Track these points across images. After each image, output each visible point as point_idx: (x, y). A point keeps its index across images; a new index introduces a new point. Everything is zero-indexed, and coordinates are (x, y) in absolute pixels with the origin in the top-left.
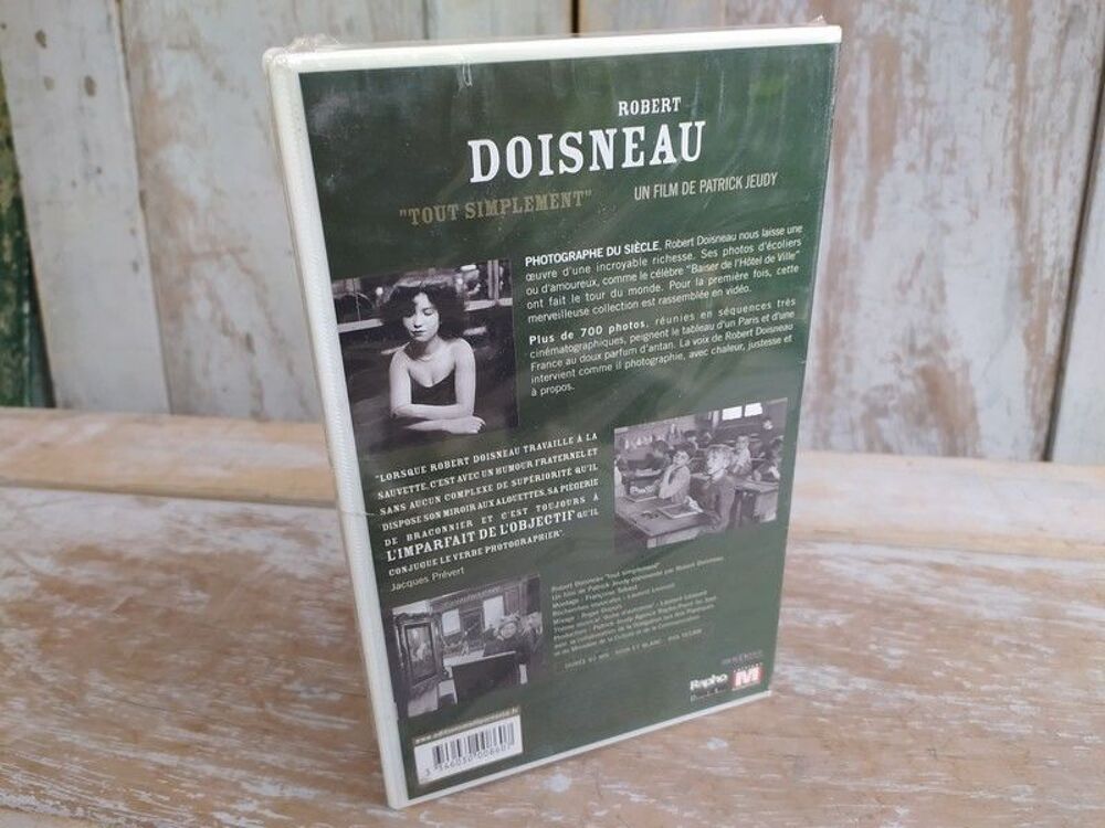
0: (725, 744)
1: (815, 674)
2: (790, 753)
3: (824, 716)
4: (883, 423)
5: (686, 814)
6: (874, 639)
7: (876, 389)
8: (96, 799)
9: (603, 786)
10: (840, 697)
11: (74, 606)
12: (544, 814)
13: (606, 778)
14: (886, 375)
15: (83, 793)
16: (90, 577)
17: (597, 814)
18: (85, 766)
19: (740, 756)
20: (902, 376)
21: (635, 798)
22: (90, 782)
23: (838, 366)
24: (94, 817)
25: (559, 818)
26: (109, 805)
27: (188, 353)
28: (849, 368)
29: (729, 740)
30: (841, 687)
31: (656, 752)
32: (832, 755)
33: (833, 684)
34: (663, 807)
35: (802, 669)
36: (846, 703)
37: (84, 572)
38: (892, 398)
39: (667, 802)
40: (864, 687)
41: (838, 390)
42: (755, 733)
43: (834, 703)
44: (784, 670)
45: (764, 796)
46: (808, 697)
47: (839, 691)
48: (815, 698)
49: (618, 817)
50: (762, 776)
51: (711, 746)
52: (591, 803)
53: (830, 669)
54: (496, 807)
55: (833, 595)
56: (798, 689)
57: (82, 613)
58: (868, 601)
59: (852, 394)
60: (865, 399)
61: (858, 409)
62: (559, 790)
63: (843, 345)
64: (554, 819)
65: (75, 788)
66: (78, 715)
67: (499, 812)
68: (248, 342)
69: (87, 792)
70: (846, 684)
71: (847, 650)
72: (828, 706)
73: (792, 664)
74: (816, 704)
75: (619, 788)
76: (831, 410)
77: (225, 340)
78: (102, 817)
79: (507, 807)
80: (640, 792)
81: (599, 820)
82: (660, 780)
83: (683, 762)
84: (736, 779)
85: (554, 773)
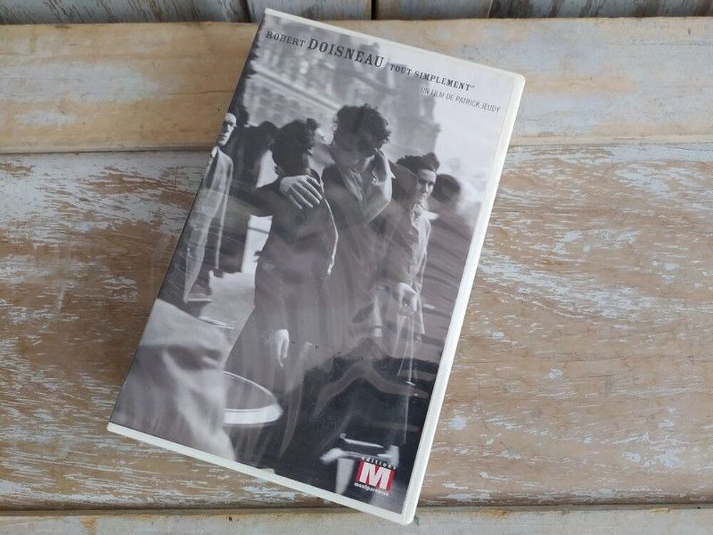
0: (560, 373)
1: (616, 297)
2: (602, 373)
3: (624, 337)
5: (542, 433)
6: (656, 255)
9: (487, 421)
10: (633, 317)
12: (455, 450)
13: (488, 414)
17: (488, 443)
19: (571, 381)
21: (509, 426)
25: (466, 451)
29: (563, 368)
30: (633, 307)
31: (517, 387)
32: (630, 371)
33: (627, 305)
34: (527, 430)
35: (607, 294)
36: (637, 323)
39: (529, 426)
40: (648, 305)
42: (578, 360)
43: (628, 323)
44: (594, 298)
45: (589, 411)
46: (612, 321)
47: (632, 312)
48: (616, 320)
49: (501, 443)
50: (586, 396)
51: (551, 376)
52: (482, 435)
53: (626, 290)
55: (626, 210)
56: (605, 313)
58: (652, 214)
62: (459, 428)
64: (462, 452)
70: (636, 304)
71: (637, 269)
72: (626, 327)
73: (599, 290)
74: (617, 326)
75: (498, 420)
80: (511, 421)
81: (490, 448)
82: (523, 410)
83: (534, 392)
84: (570, 400)
85: (454, 416)
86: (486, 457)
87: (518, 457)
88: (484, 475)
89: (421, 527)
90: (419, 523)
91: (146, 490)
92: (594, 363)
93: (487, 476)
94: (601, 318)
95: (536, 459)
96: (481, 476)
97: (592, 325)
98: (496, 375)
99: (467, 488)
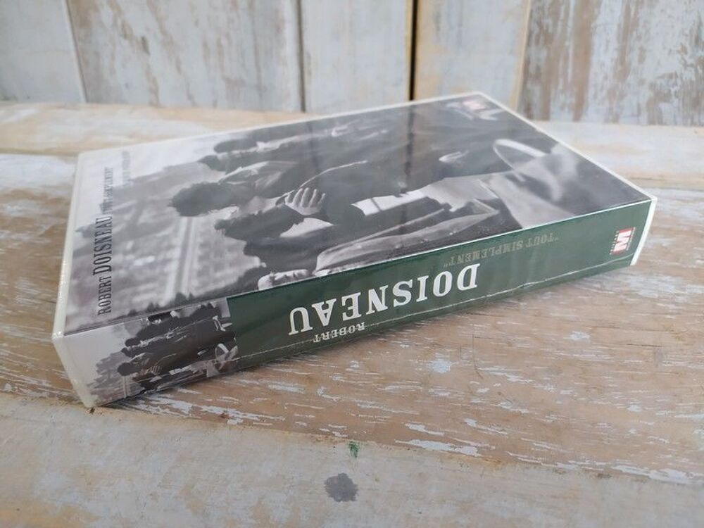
0: (587, 336)
1: (655, 282)
2: (646, 343)
3: (672, 314)
4: (664, 106)
5: (563, 392)
6: (699, 256)
7: (662, 77)
8: (22, 376)
9: (481, 369)
10: (680, 299)
11: (8, 232)
12: (432, 390)
13: (483, 362)
14: (673, 64)
15: (9, 372)
16: (20, 211)
17: (480, 391)
18: (12, 350)
19: (602, 345)
20: (686, 65)
21: (513, 378)
22: (17, 363)
23: (633, 57)
24: (21, 392)
25: (446, 394)
26: (34, 382)
27: (97, 54)
28: (642, 59)
29: (591, 332)
30: (679, 292)
31: (525, 342)
32: (687, 345)
33: (671, 289)
34: (540, 386)
35: (642, 279)
36: (686, 304)
37: (15, 208)
38: (676, 84)
39: (541, 382)
40: (698, 292)
41: (631, 79)
42: (611, 327)
43: (677, 304)
44: (626, 279)
45: (632, 377)
46: (653, 300)
47: (678, 295)
48: (658, 300)
49: (500, 393)
50: (626, 361)
51: (574, 337)
52: (472, 382)
53: (668, 278)
54: (385, 384)
56: (642, 293)
57: (14, 237)
58: (686, 229)
59: (642, 82)
60: (652, 86)
61: (646, 94)
62: (441, 371)
63: (639, 38)
64: (441, 394)
65: (4, 368)
66: (9, 312)
67: (388, 388)
68: (144, 43)
69: (15, 371)
70: (684, 289)
71: (676, 264)
72: (672, 306)
73: (632, 275)
74: (660, 305)
75: (497, 370)
76: (622, 96)
77: (126, 43)
78: (28, 391)
79: (394, 385)
80: (516, 373)
81: (482, 396)
82: (533, 365)
83: (551, 350)
84: (603, 364)
85: (435, 359)
86: (477, 404)
87: (524, 411)
88: (471, 423)
89: (359, 460)
90: (358, 455)
91: (11, 374)
92: (633, 332)
93: (475, 425)
94: (637, 296)
95: (553, 417)
96: (466, 423)
97: (626, 300)
98: (496, 327)
99: (442, 434)
